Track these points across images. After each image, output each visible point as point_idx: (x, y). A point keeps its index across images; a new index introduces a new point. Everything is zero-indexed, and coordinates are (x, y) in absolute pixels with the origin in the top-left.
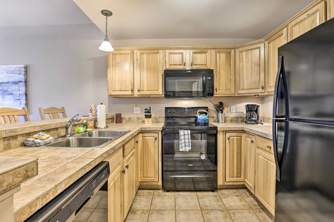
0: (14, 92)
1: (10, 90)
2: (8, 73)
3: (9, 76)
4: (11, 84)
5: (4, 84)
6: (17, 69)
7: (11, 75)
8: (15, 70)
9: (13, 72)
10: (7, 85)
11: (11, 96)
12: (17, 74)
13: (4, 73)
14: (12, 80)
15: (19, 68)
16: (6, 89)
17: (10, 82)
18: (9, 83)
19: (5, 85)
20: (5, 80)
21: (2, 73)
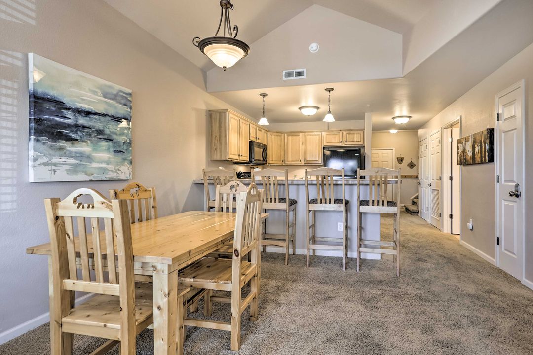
0: (114, 137)
1: (107, 132)
2: (105, 96)
3: (106, 102)
4: (110, 119)
5: (97, 117)
6: (122, 94)
7: (111, 101)
8: (117, 94)
9: (114, 97)
10: (102, 119)
11: (110, 143)
12: (120, 103)
13: (99, 94)
14: (111, 112)
15: (124, 93)
16: (101, 128)
17: (108, 115)
18: (107, 118)
19: (100, 120)
20: (100, 109)
21: (95, 93)
